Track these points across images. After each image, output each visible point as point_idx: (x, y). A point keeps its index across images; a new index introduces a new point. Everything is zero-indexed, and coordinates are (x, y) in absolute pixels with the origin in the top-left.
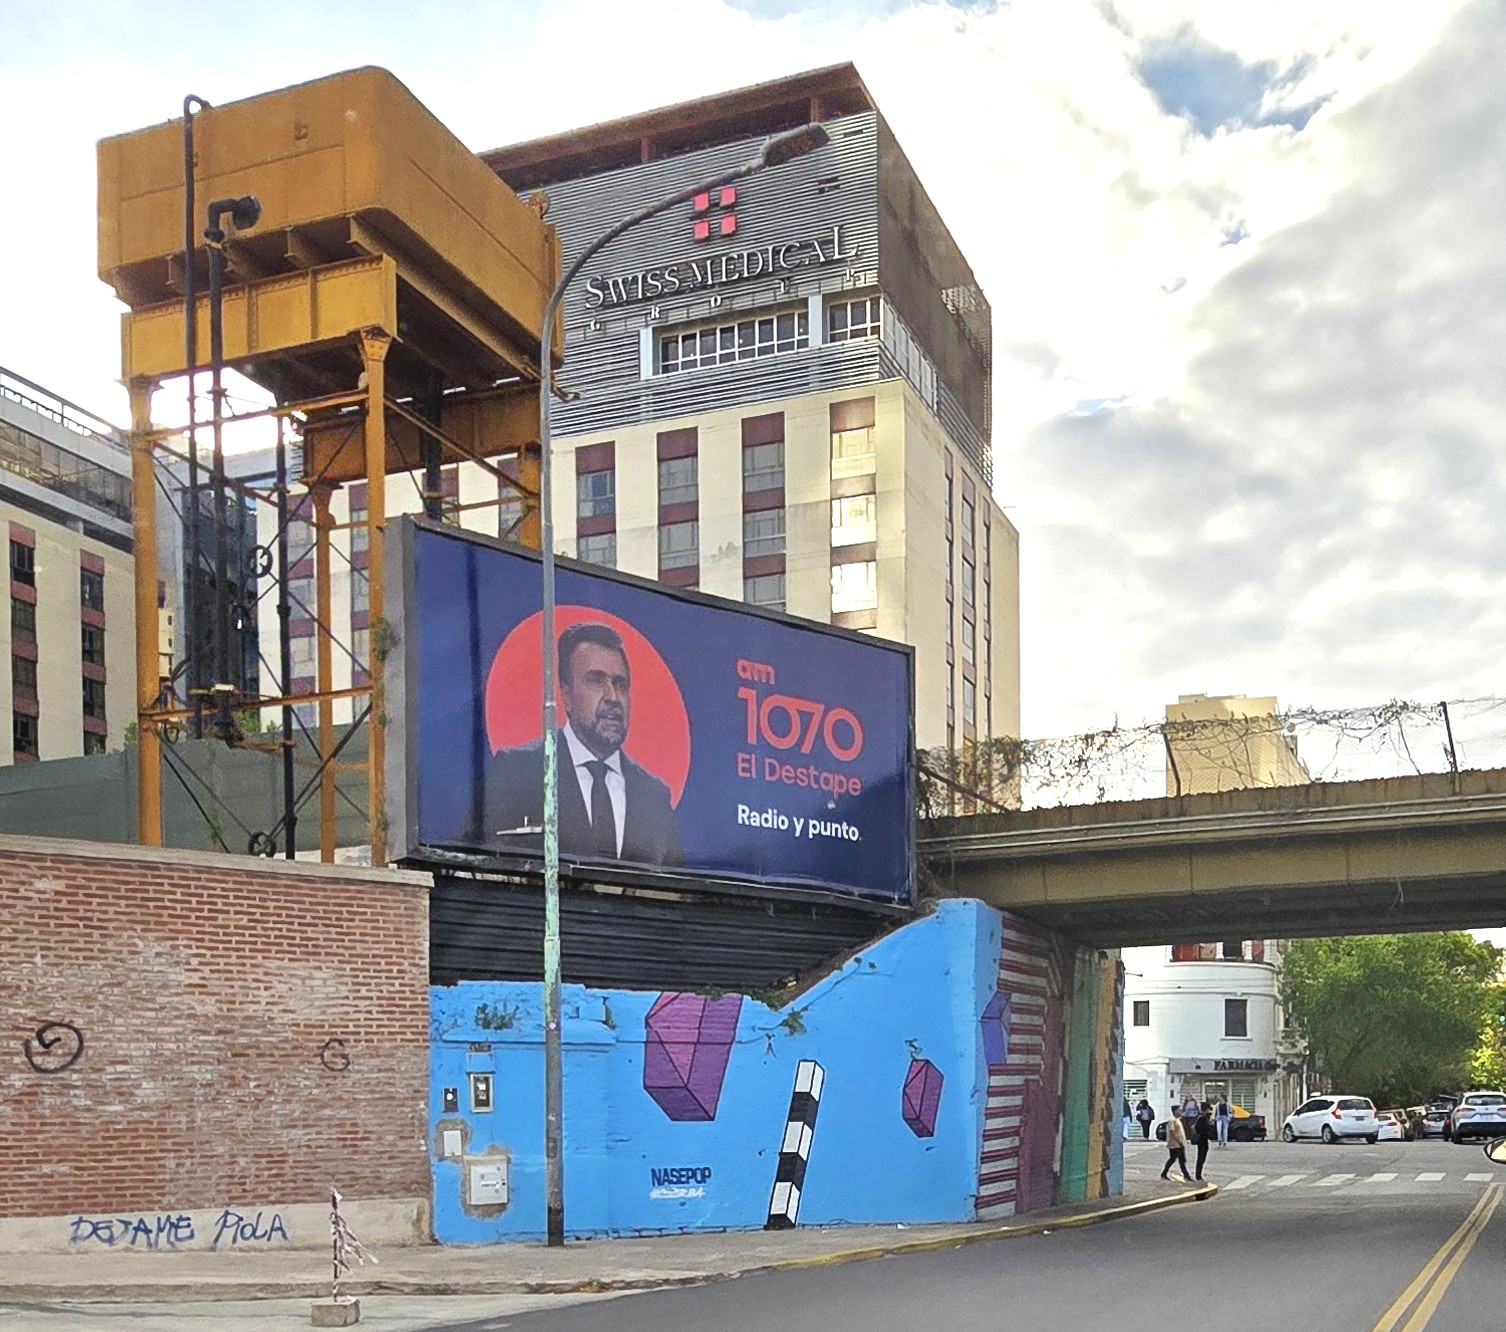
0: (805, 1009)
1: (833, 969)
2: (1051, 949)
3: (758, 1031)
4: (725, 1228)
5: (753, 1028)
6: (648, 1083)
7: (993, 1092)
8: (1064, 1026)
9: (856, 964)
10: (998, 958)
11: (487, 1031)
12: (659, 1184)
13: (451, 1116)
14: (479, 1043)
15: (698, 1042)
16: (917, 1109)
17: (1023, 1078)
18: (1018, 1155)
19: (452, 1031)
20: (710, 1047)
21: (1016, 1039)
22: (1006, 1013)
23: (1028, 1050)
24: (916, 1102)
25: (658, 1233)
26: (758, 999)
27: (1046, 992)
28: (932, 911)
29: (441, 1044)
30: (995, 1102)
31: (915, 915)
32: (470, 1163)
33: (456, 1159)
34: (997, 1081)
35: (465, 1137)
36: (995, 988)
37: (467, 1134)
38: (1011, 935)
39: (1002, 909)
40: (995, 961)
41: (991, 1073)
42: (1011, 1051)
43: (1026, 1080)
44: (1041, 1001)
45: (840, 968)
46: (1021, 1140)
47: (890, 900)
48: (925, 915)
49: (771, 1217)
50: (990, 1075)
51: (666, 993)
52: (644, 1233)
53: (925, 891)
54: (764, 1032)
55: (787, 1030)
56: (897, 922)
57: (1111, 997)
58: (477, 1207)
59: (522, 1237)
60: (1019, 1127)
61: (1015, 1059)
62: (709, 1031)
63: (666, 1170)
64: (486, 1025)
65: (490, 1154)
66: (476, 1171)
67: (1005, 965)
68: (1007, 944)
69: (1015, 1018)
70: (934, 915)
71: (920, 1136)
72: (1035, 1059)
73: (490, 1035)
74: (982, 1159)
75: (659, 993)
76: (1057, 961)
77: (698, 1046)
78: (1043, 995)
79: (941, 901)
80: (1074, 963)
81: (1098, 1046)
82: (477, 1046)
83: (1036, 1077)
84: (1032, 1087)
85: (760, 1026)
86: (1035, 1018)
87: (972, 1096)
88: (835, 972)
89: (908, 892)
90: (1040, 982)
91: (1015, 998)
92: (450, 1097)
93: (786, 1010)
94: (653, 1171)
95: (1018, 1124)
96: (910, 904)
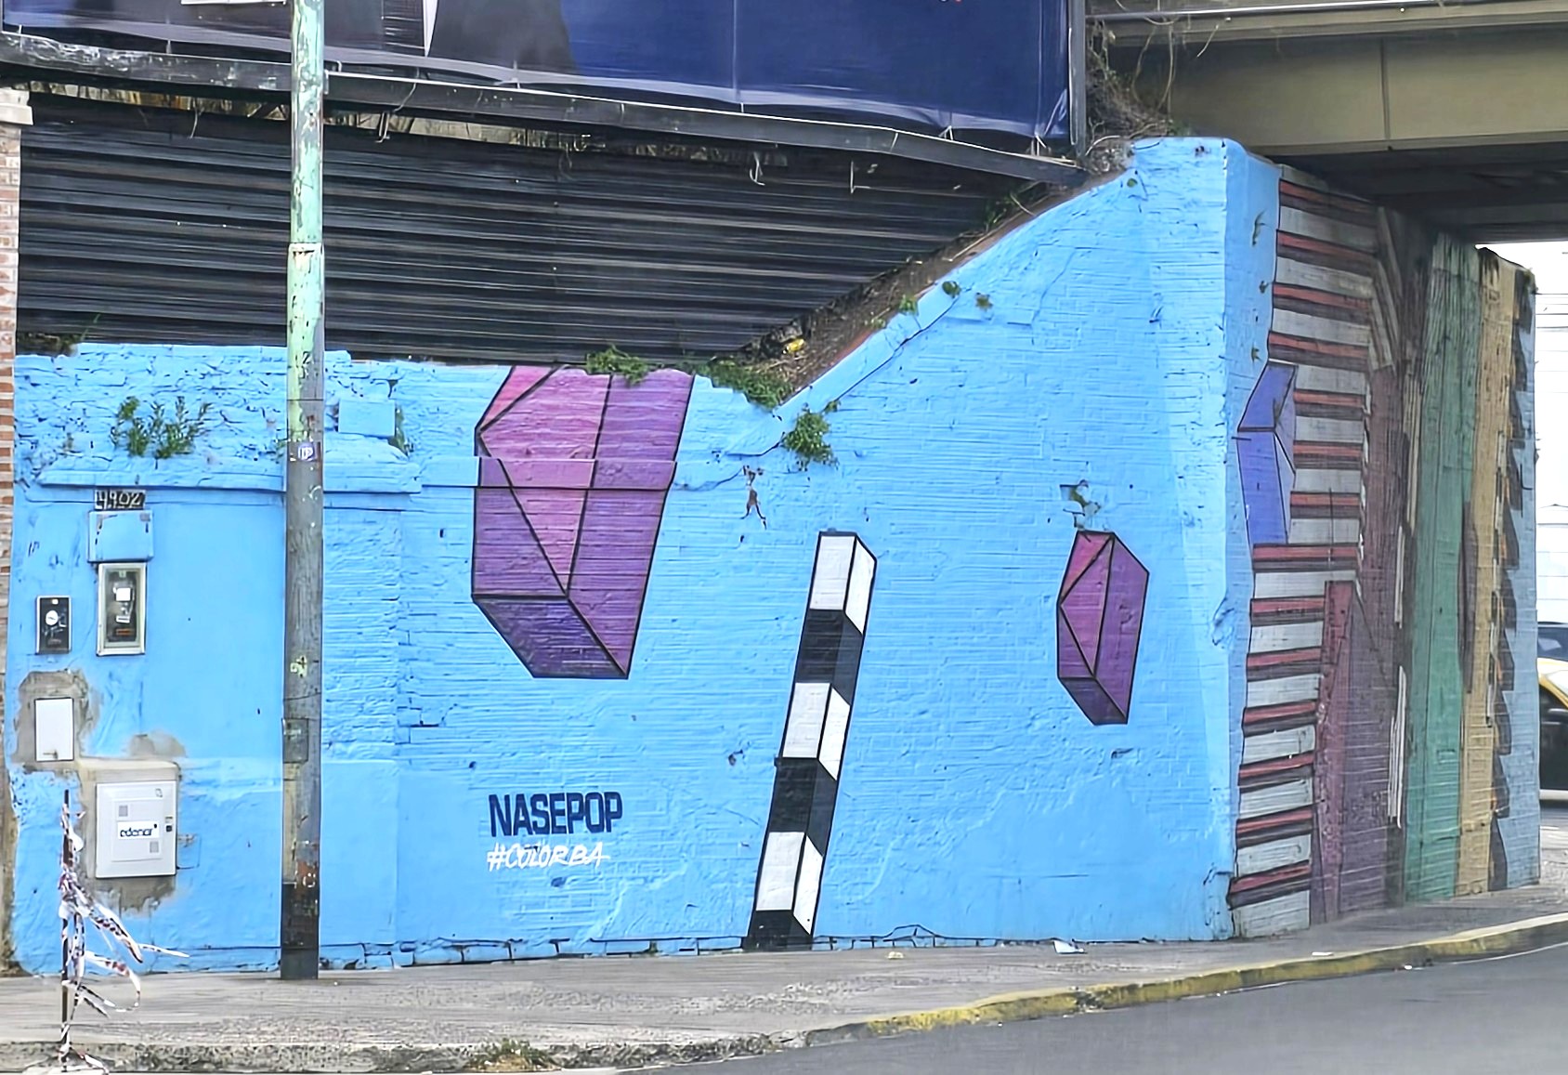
0: (832, 407)
1: (895, 309)
2: (1379, 253)
3: (725, 461)
4: (653, 942)
5: (716, 453)
6: (485, 586)
7: (1264, 613)
8: (1407, 445)
9: (946, 300)
10: (1268, 280)
11: (137, 460)
12: (507, 832)
13: (51, 664)
14: (119, 488)
15: (592, 488)
16: (1090, 654)
17: (1326, 576)
18: (1313, 773)
19: (60, 462)
20: (620, 498)
21: (1308, 480)
22: (1287, 415)
23: (1331, 507)
24: (1087, 637)
25: (505, 953)
26: (726, 383)
27: (1367, 360)
28: (1117, 169)
29: (35, 493)
30: (1269, 638)
31: (1079, 180)
32: (94, 776)
33: (61, 768)
34: (1271, 585)
35: (83, 715)
36: (1264, 354)
37: (85, 709)
38: (1295, 221)
39: (1277, 158)
40: (1263, 288)
41: (1259, 566)
42: (1300, 511)
43: (1331, 585)
44: (1357, 383)
45: (912, 309)
46: (1320, 737)
47: (1022, 143)
48: (1101, 176)
49: (759, 917)
50: (1256, 570)
51: (521, 370)
52: (472, 954)
53: (1103, 119)
54: (738, 464)
55: (791, 458)
56: (1041, 194)
57: (1504, 368)
58: (109, 881)
59: (207, 957)
60: (1317, 701)
61: (1305, 531)
62: (618, 461)
63: (520, 797)
64: (136, 448)
65: (136, 755)
66: (109, 795)
67: (1287, 298)
68: (1289, 247)
69: (1306, 428)
70: (1124, 178)
71: (1097, 723)
72: (1347, 530)
73: (141, 471)
74: (1241, 780)
75: (506, 370)
76: (1391, 281)
77: (594, 499)
78: (1363, 368)
79: (1141, 144)
80: (1426, 282)
81: (1479, 492)
82: (116, 498)
83: (1348, 575)
84: (1342, 600)
85: (729, 448)
86: (1346, 425)
87: (1218, 623)
88: (900, 318)
89: (1065, 124)
90: (1355, 334)
91: (1306, 376)
92: (52, 618)
93: (790, 410)
94: (493, 799)
95: (1314, 695)
96: (1070, 152)
